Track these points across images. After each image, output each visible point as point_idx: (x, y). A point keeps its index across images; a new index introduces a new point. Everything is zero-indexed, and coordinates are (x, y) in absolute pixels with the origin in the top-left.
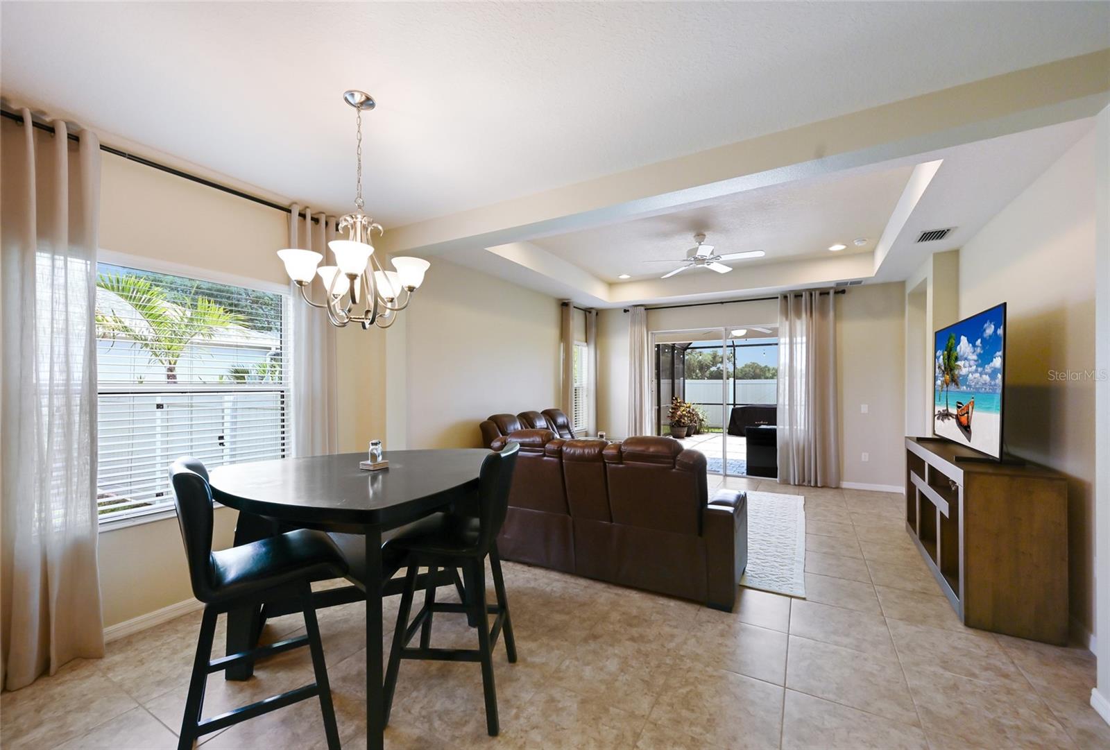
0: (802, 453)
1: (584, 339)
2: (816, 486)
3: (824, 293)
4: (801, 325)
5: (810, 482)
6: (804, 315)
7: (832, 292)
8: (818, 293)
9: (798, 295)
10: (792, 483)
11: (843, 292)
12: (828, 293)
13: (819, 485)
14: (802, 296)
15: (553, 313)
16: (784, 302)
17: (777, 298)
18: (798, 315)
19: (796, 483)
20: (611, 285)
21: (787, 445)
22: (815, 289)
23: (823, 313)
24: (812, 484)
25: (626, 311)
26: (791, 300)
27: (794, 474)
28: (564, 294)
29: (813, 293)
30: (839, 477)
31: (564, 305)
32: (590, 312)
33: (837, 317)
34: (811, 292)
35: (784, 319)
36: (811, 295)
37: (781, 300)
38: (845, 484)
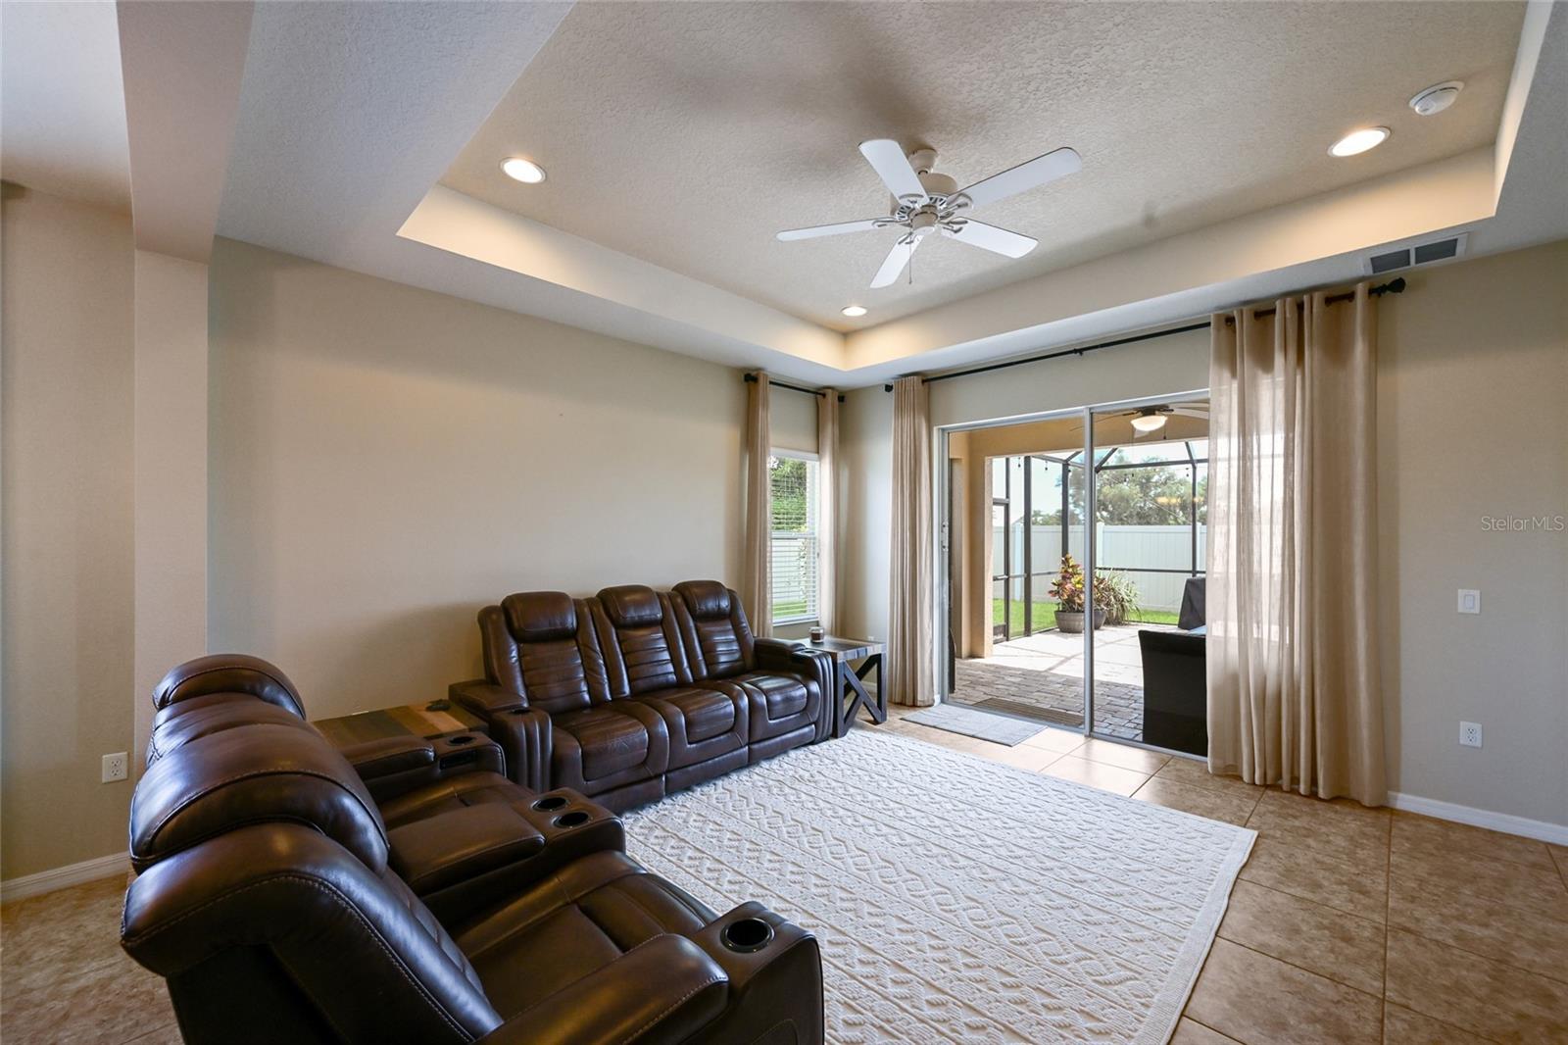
0: (1270, 704)
1: (814, 448)
2: (1313, 793)
3: (1338, 297)
4: (1271, 392)
5: (1295, 780)
6: (1279, 360)
7: (1361, 290)
8: (1318, 297)
9: (1262, 312)
10: (1246, 777)
11: (1398, 285)
12: (1351, 296)
13: (1321, 793)
14: (1273, 311)
15: (725, 395)
16: (1224, 332)
17: (1209, 324)
18: (1265, 362)
19: (1257, 782)
20: (846, 334)
21: (1233, 680)
22: (1311, 290)
23: (1336, 349)
24: (1302, 789)
25: (889, 388)
26: (1244, 326)
27: (1250, 759)
28: (754, 360)
29: (1306, 298)
30: (1388, 773)
31: (751, 378)
32: (824, 395)
33: (1380, 355)
34: (1298, 299)
35: (1226, 374)
36: (1300, 307)
37: (1218, 330)
38: (1405, 801)
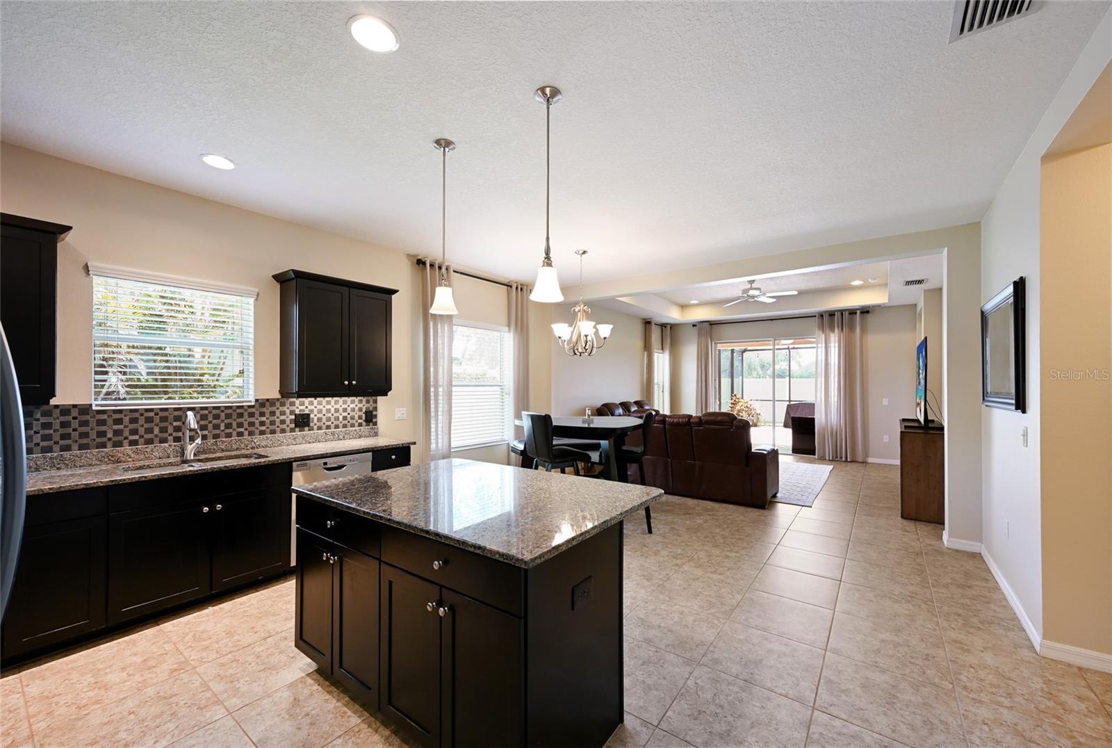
0: (834, 435)
1: (661, 348)
2: (846, 461)
3: (852, 312)
4: (834, 338)
5: (841, 458)
6: (836, 330)
7: (858, 312)
8: (847, 313)
9: (832, 314)
10: (827, 459)
11: (868, 312)
12: (856, 313)
13: (849, 460)
14: (834, 315)
15: (638, 329)
16: (821, 319)
17: (815, 316)
18: (833, 330)
19: (831, 459)
20: (683, 307)
21: (823, 429)
22: (845, 310)
23: (852, 328)
24: (843, 459)
25: (694, 326)
26: (826, 317)
27: (829, 453)
28: (647, 315)
29: (844, 313)
30: (866, 455)
31: (647, 323)
32: (665, 327)
33: (863, 331)
34: (842, 312)
35: (821, 333)
36: (842, 314)
37: (819, 318)
38: (870, 460)
